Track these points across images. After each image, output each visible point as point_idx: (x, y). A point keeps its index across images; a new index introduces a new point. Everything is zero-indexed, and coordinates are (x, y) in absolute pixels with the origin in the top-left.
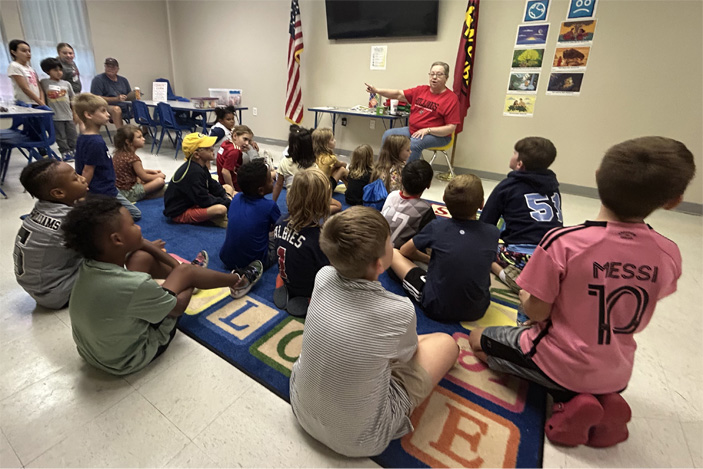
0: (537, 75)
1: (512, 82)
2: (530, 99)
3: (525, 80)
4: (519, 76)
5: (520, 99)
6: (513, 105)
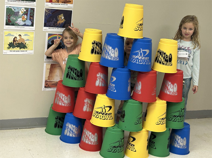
0: (33, 10)
1: (9, 16)
2: (29, 35)
3: (22, 15)
4: (14, 10)
5: (19, 35)
6: (13, 42)
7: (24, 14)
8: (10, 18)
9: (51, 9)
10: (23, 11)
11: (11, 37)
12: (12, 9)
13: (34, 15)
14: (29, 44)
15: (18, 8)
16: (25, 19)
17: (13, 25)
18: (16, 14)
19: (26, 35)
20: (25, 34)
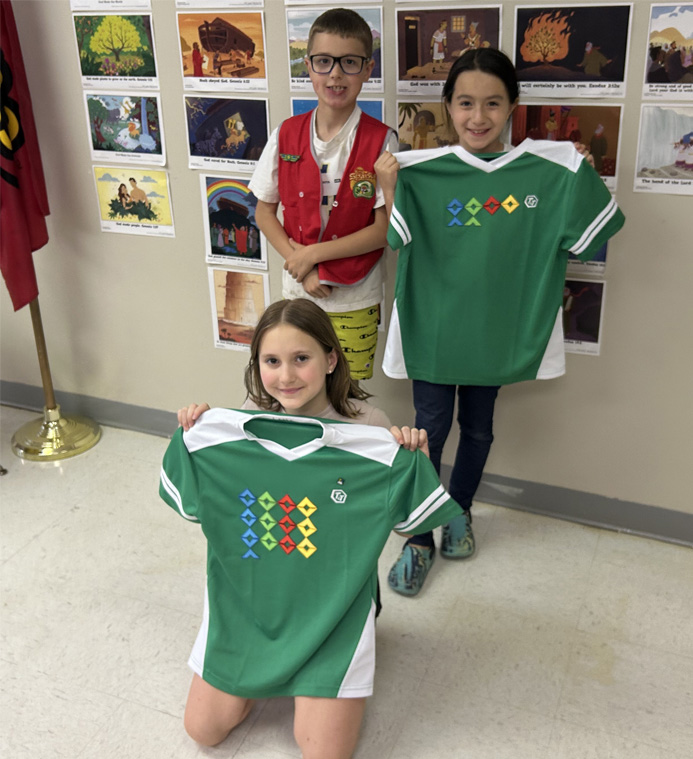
0: (152, 102)
1: (96, 123)
2: (154, 181)
3: (128, 119)
4: (107, 104)
5: (131, 179)
6: (118, 198)
7: (136, 114)
8: (101, 130)
9: (203, 99)
10: (129, 109)
11: (112, 183)
12: (101, 101)
13: (157, 118)
14: (157, 205)
15: (114, 98)
16: (138, 132)
17: (110, 148)
18: (113, 117)
19: (147, 179)
20: (145, 177)
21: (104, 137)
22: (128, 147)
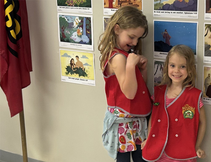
2: (87, 58)
3: (77, 27)
5: (76, 56)
6: (70, 66)
7: (81, 25)
8: (64, 32)
10: (78, 23)
11: (67, 58)
12: (65, 18)
13: (90, 27)
14: (88, 70)
15: (71, 17)
16: (81, 34)
17: (68, 41)
18: (70, 26)
20: (83, 56)
21: (66, 35)
22: (76, 41)
